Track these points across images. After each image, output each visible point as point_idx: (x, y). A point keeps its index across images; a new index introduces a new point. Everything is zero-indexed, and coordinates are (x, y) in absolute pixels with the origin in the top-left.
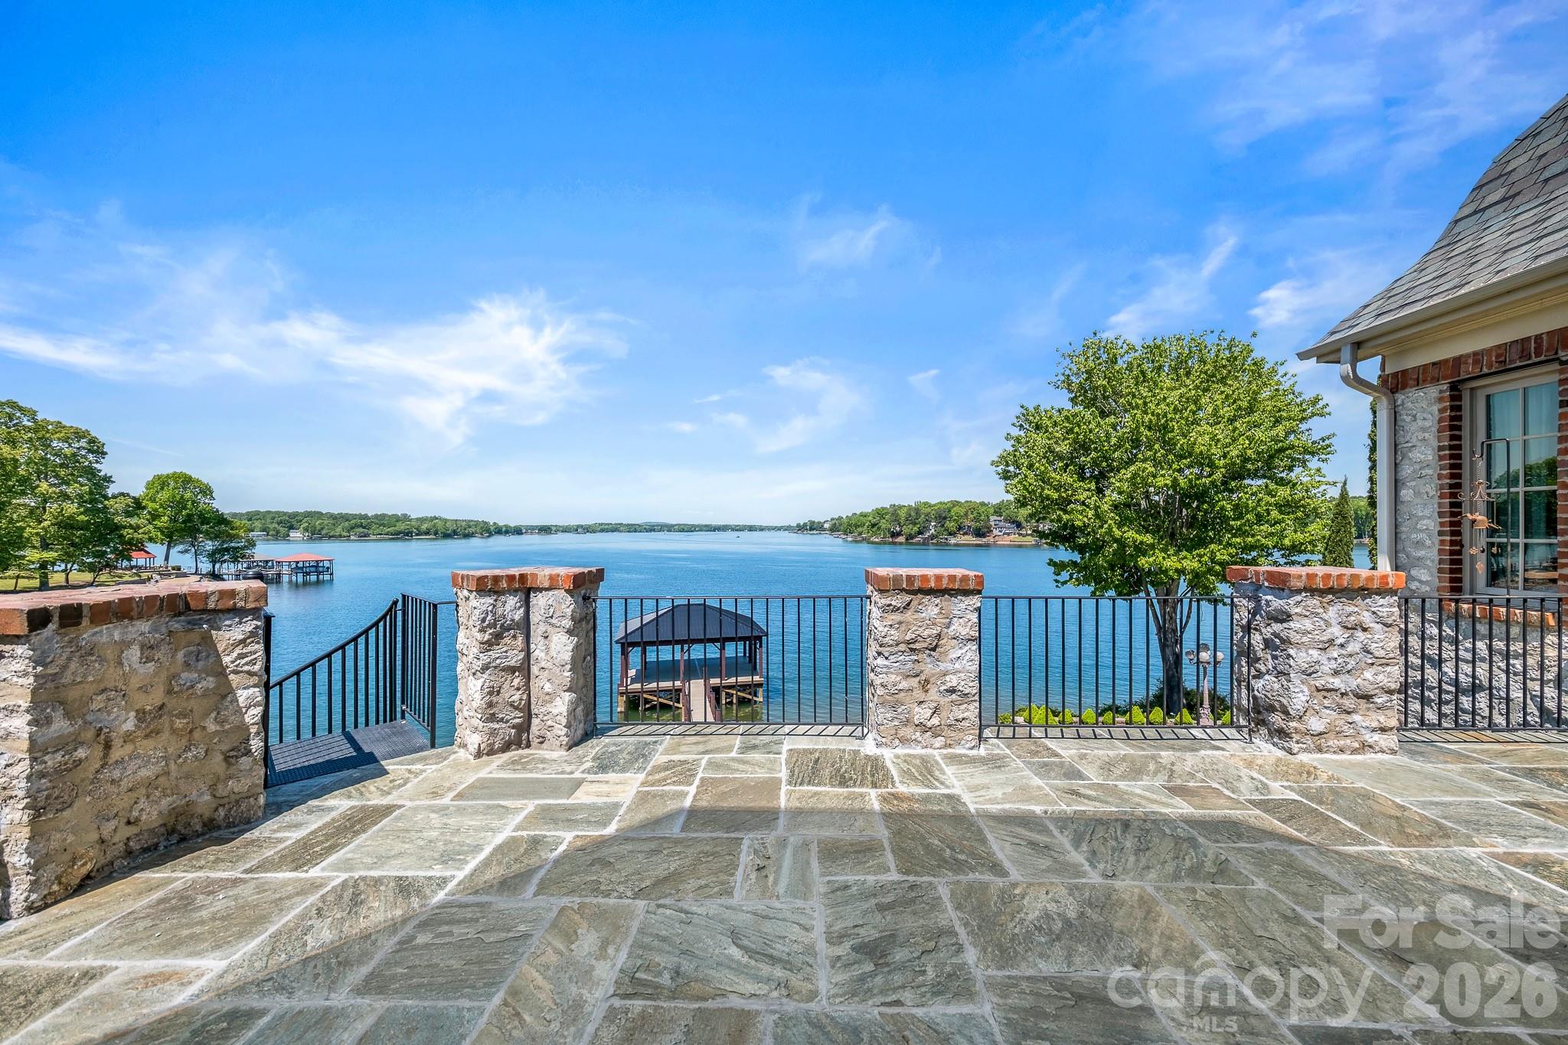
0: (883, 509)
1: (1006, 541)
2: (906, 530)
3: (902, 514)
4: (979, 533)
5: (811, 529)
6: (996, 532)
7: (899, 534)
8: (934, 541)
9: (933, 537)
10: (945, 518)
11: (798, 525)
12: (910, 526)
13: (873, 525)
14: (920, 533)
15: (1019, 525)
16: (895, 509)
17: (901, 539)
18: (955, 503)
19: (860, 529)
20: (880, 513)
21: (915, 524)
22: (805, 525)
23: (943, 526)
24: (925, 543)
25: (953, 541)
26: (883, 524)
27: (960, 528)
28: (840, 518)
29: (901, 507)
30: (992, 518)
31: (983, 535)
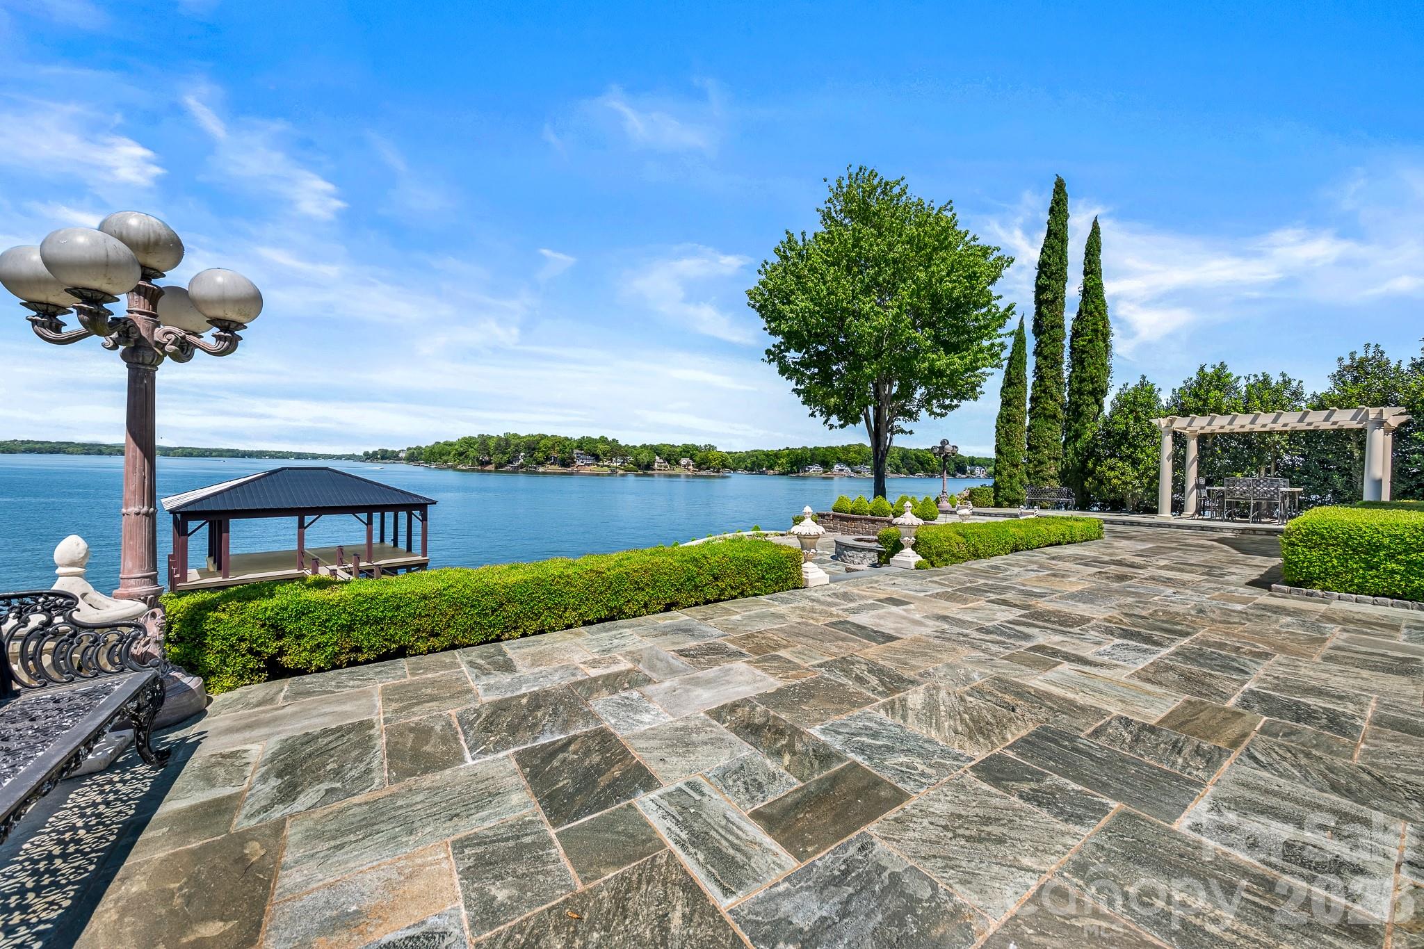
0: (471, 438)
1: (587, 470)
2: (494, 459)
3: (492, 444)
4: (565, 463)
5: (383, 458)
6: (579, 463)
7: (489, 463)
8: (524, 470)
9: (522, 466)
10: (534, 449)
11: (366, 454)
12: (500, 455)
13: (461, 454)
14: (509, 462)
15: (597, 458)
16: (484, 440)
17: (491, 467)
18: (543, 437)
19: (445, 458)
20: (468, 442)
21: (504, 454)
22: (375, 453)
23: (531, 456)
24: (515, 471)
25: (541, 469)
26: (472, 453)
27: (548, 459)
28: (419, 448)
29: (491, 437)
30: (576, 451)
31: (568, 465)
